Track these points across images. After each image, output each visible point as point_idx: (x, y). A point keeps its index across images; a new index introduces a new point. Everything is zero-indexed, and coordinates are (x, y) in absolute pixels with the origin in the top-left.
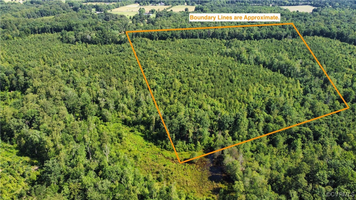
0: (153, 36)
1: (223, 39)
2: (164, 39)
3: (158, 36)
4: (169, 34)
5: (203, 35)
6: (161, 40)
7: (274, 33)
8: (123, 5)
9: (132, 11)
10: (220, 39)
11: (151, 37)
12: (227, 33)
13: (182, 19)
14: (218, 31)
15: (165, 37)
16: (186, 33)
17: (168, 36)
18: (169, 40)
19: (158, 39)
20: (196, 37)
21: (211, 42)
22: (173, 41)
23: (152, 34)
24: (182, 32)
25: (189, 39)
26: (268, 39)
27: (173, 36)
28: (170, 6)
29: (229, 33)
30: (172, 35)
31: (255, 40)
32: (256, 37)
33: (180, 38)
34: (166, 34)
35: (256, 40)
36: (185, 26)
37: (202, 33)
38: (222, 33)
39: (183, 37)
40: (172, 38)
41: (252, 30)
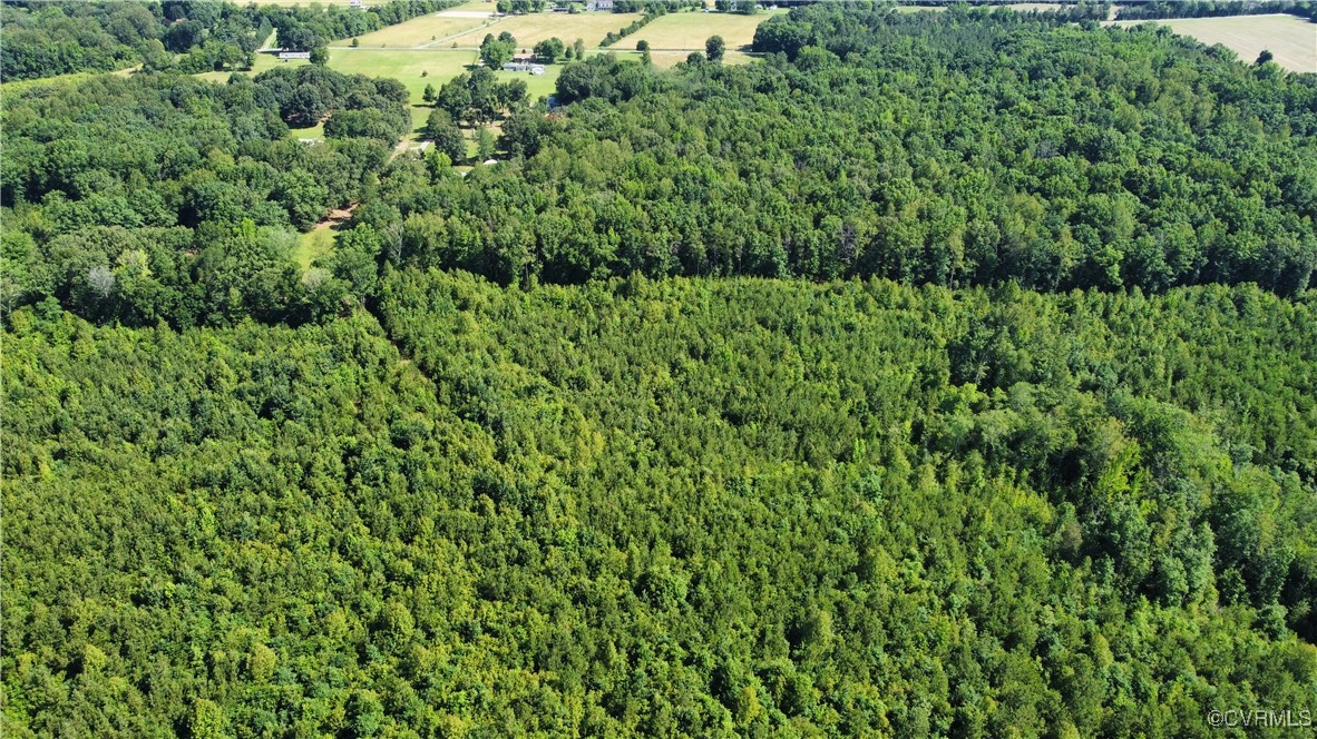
0: (508, 263)
1: (936, 282)
2: (576, 276)
3: (541, 257)
4: (608, 251)
5: (808, 254)
6: (558, 288)
7: (1248, 245)
8: (424, 11)
9: (455, 46)
10: (919, 284)
11: (492, 266)
12: (957, 243)
13: (690, 123)
14: (904, 232)
15: (579, 265)
16: (708, 238)
17: (595, 262)
18: (601, 289)
19: (534, 278)
20: (768, 270)
21: (861, 305)
22: (624, 291)
23: (501, 247)
24: (682, 231)
25: (727, 285)
26: (1219, 291)
27: (632, 262)
28: (637, 17)
29: (969, 240)
30: (623, 250)
31: (1129, 292)
32: (1135, 271)
33: (671, 273)
34: (586, 249)
35: (1137, 289)
36: (704, 181)
37: (807, 241)
38: (928, 243)
39: (688, 264)
40: (624, 272)
41: (1107, 223)
